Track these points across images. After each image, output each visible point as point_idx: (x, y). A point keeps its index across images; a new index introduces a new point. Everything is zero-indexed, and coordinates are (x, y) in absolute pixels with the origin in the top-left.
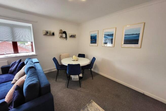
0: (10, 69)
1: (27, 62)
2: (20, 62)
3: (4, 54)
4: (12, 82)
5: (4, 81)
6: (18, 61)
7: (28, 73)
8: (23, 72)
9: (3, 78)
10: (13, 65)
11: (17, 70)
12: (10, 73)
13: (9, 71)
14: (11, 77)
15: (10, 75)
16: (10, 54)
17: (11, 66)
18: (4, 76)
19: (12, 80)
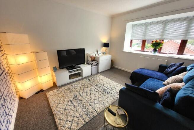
0: (167, 70)
1: (192, 69)
2: (181, 66)
3: (166, 53)
4: (164, 83)
5: (157, 78)
6: (178, 63)
7: (190, 82)
8: (181, 78)
9: (157, 75)
10: (172, 66)
11: (174, 73)
12: (165, 74)
13: (165, 71)
14: (164, 77)
15: (164, 75)
16: (172, 54)
17: (168, 66)
18: (159, 74)
19: (164, 81)
